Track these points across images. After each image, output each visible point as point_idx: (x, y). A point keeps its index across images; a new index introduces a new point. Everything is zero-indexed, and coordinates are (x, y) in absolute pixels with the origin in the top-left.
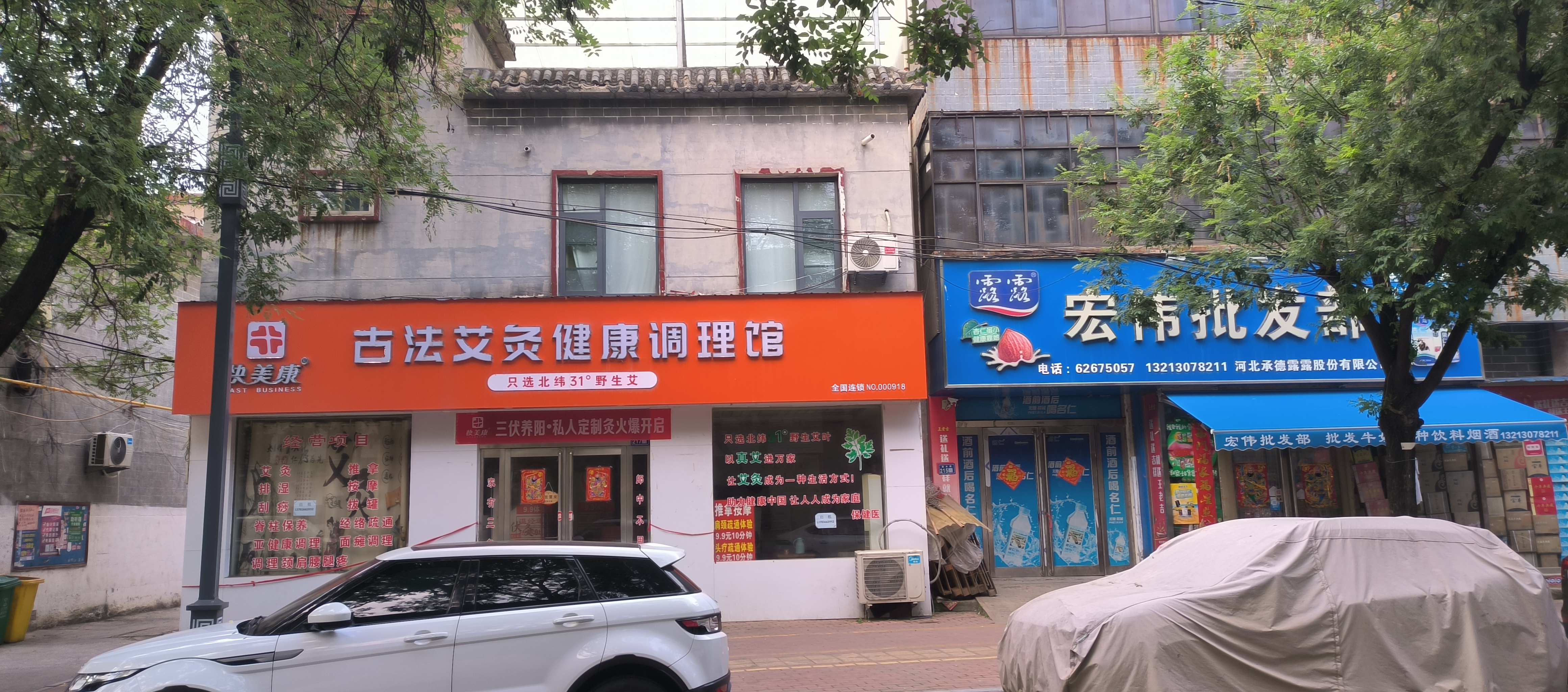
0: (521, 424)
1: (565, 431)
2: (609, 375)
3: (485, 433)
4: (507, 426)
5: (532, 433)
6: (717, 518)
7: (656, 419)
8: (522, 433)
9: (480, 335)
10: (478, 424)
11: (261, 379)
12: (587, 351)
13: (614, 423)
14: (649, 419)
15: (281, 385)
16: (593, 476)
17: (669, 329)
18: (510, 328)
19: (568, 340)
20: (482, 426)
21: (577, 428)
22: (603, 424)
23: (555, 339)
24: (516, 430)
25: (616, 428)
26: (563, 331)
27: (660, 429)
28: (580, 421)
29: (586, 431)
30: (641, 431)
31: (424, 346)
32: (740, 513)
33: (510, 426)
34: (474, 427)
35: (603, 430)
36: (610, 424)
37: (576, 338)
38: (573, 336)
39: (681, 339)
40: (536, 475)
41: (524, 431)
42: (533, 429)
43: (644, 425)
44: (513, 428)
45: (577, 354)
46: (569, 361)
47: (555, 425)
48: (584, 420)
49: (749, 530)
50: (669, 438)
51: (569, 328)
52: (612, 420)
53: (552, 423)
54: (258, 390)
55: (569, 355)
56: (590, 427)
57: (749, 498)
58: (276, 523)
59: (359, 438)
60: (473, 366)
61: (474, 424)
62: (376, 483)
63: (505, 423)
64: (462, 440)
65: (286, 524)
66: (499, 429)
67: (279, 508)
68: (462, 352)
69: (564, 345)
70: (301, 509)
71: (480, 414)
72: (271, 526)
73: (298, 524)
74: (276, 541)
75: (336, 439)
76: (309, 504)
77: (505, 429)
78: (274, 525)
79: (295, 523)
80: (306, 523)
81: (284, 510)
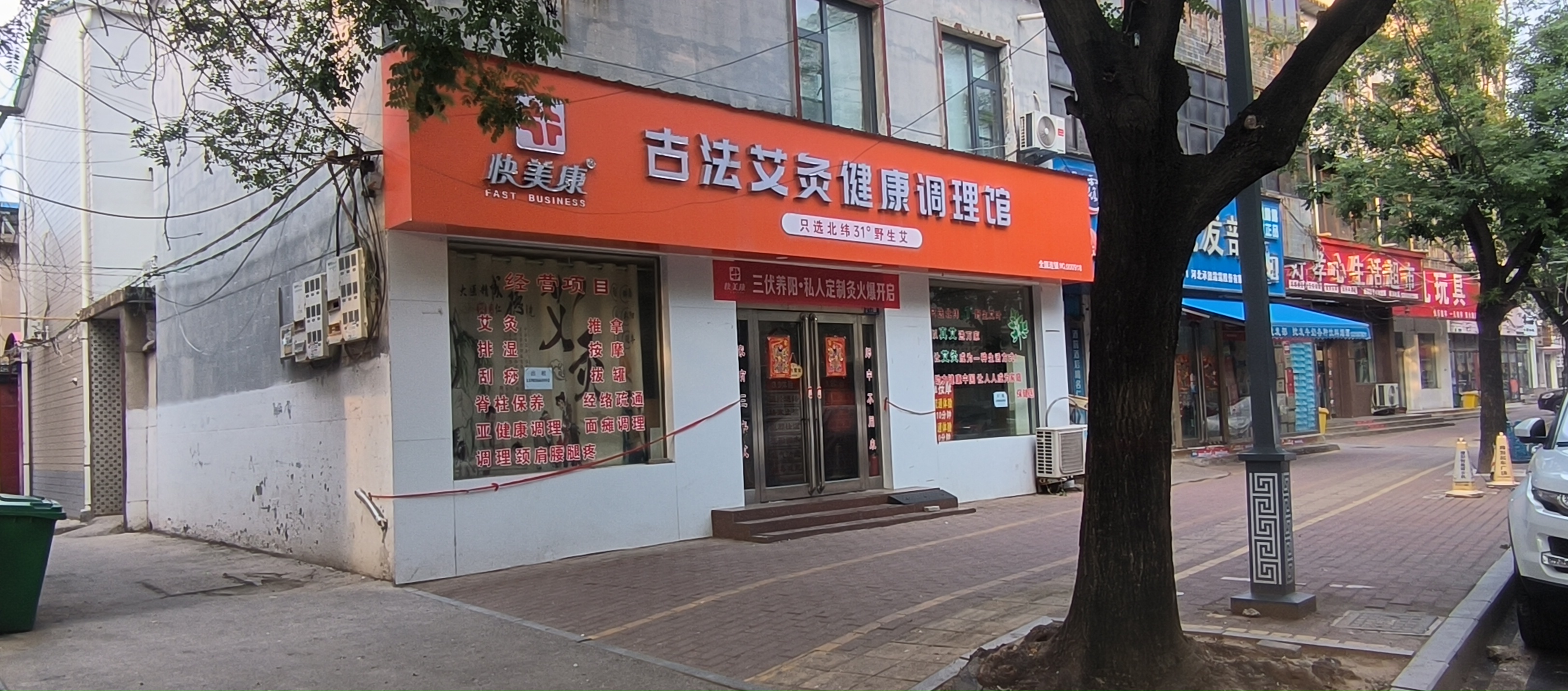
0: (776, 280)
1: (815, 293)
2: (886, 228)
3: (742, 287)
4: (762, 280)
5: (787, 292)
6: (937, 396)
7: (888, 286)
8: (777, 291)
9: (776, 161)
10: (734, 274)
11: (538, 181)
12: (870, 197)
13: (855, 286)
14: (883, 285)
15: (564, 194)
16: (831, 347)
17: (932, 182)
18: (802, 158)
19: (854, 182)
20: (739, 279)
21: (825, 289)
22: (847, 286)
23: (842, 178)
24: (771, 287)
25: (857, 293)
26: (849, 169)
27: (892, 297)
28: (827, 282)
29: (833, 294)
30: (877, 297)
31: (723, 163)
32: (943, 392)
33: (766, 281)
34: (732, 279)
35: (847, 295)
36: (851, 287)
37: (860, 181)
38: (857, 177)
39: (940, 196)
40: (783, 343)
41: (778, 288)
42: (786, 287)
43: (879, 291)
44: (769, 284)
45: (861, 199)
46: (856, 207)
47: (806, 283)
48: (830, 281)
49: (949, 409)
50: (898, 307)
51: (853, 166)
52: (853, 283)
53: (803, 281)
54: (531, 198)
55: (855, 200)
56: (835, 289)
57: (951, 376)
58: (504, 400)
59: (596, 284)
60: (767, 199)
61: (731, 275)
62: (620, 347)
63: (761, 277)
64: (720, 295)
65: (517, 402)
66: (755, 283)
67: (507, 377)
68: (759, 180)
69: (851, 186)
70: (533, 380)
71: (736, 263)
72: (498, 404)
73: (532, 400)
74: (506, 426)
75: (570, 283)
76: (543, 373)
77: (760, 284)
78: (501, 402)
79: (528, 400)
80: (541, 400)
81: (513, 380)
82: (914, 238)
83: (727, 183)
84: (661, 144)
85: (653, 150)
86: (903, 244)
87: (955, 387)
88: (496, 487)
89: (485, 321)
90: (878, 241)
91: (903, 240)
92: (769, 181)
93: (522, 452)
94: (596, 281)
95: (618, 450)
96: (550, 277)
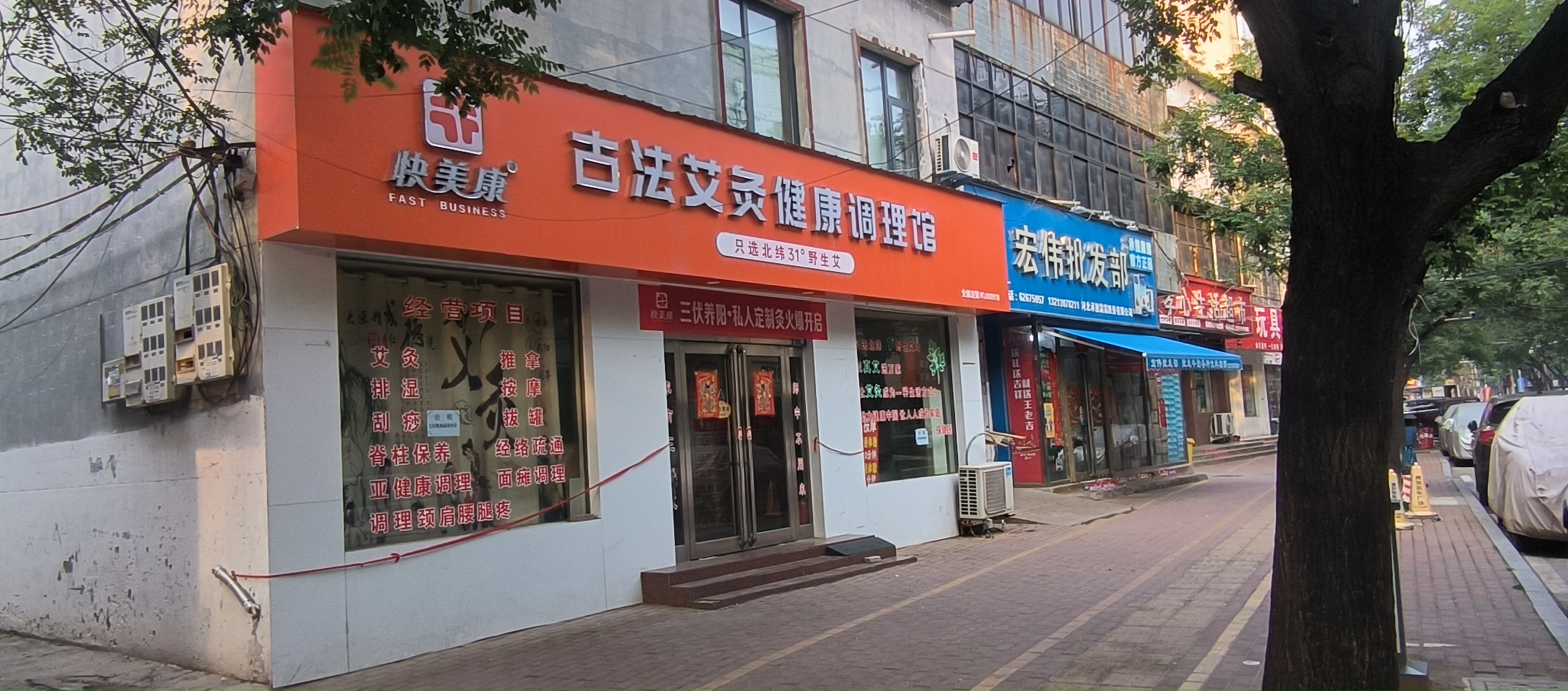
0: (704, 307)
1: (744, 323)
2: (819, 252)
3: (670, 316)
4: (689, 308)
5: (715, 321)
6: (865, 435)
7: (816, 315)
8: (705, 320)
9: (710, 173)
10: (661, 301)
11: (451, 185)
12: (804, 216)
13: (784, 315)
14: (811, 314)
15: (482, 202)
16: (759, 382)
17: (863, 203)
18: (737, 171)
19: (788, 200)
20: (666, 307)
21: (754, 318)
22: (775, 316)
23: (776, 194)
24: (700, 315)
25: (785, 323)
26: (783, 186)
27: (819, 327)
28: (756, 310)
29: (762, 323)
30: (805, 327)
31: (656, 173)
32: (868, 430)
33: (694, 310)
34: (659, 306)
35: (776, 325)
36: (780, 316)
37: (794, 199)
38: (791, 194)
39: (871, 218)
40: (710, 379)
41: (707, 317)
42: (715, 315)
43: (807, 321)
44: (697, 311)
45: (795, 219)
46: (790, 228)
47: (735, 311)
48: (759, 309)
49: (875, 449)
50: (826, 339)
51: (787, 182)
52: (781, 311)
53: (732, 310)
54: (443, 205)
55: (789, 220)
56: (764, 318)
57: (875, 412)
58: (403, 450)
59: (509, 311)
60: (701, 216)
61: (658, 302)
62: (537, 384)
63: (689, 304)
64: (646, 324)
65: (419, 452)
66: (683, 311)
67: (406, 422)
68: (693, 193)
69: (785, 204)
70: (437, 426)
71: (663, 289)
72: (396, 456)
73: (436, 450)
74: (406, 483)
75: (480, 309)
76: (449, 417)
77: (688, 312)
78: (400, 453)
79: (432, 449)
80: (447, 449)
81: (414, 426)
82: (846, 263)
83: (660, 195)
84: (589, 148)
85: (580, 155)
86: (836, 269)
87: (879, 424)
88: (397, 557)
89: (380, 355)
90: (812, 266)
91: (836, 265)
92: (704, 196)
93: (425, 513)
94: (509, 306)
95: (533, 508)
96: (457, 301)
